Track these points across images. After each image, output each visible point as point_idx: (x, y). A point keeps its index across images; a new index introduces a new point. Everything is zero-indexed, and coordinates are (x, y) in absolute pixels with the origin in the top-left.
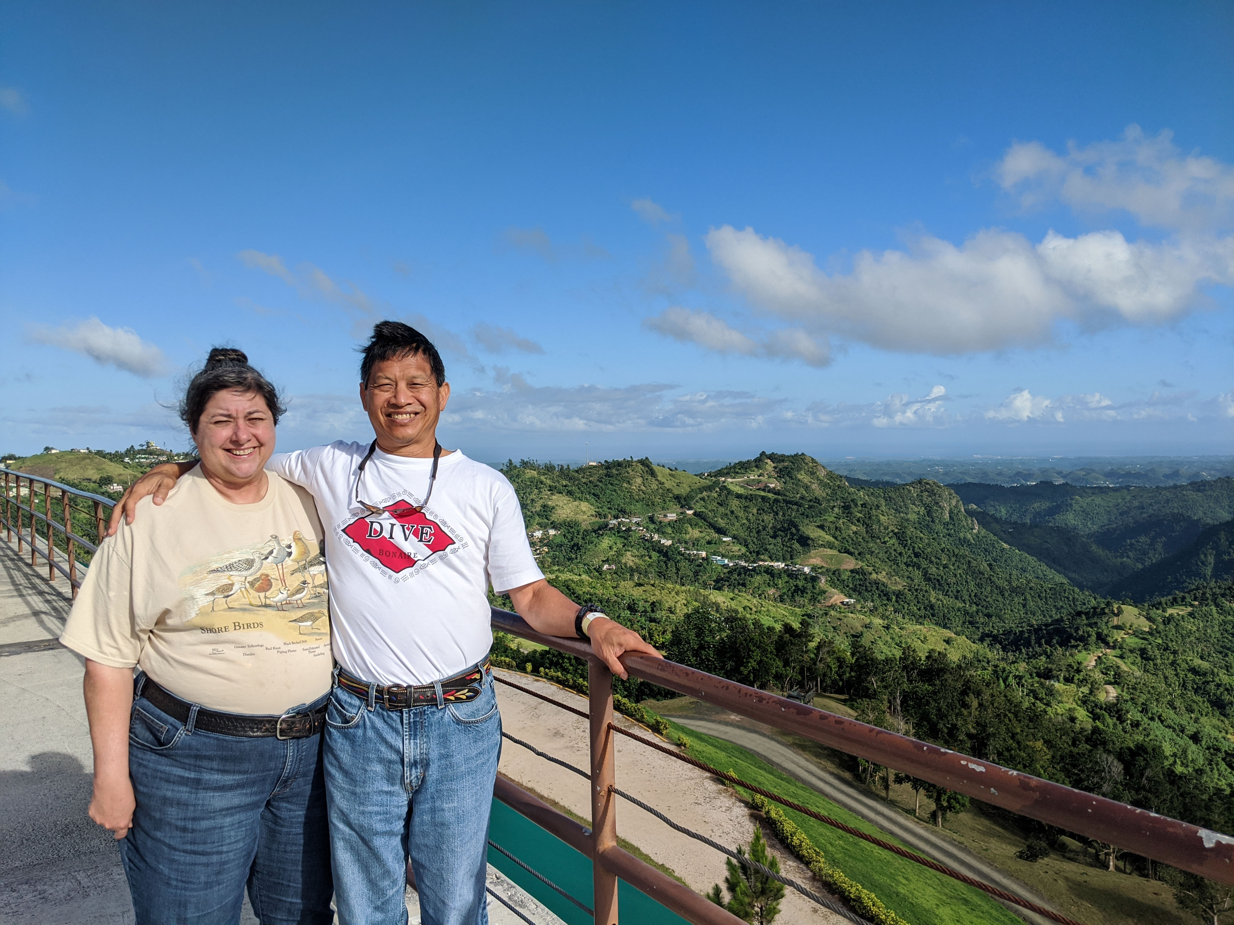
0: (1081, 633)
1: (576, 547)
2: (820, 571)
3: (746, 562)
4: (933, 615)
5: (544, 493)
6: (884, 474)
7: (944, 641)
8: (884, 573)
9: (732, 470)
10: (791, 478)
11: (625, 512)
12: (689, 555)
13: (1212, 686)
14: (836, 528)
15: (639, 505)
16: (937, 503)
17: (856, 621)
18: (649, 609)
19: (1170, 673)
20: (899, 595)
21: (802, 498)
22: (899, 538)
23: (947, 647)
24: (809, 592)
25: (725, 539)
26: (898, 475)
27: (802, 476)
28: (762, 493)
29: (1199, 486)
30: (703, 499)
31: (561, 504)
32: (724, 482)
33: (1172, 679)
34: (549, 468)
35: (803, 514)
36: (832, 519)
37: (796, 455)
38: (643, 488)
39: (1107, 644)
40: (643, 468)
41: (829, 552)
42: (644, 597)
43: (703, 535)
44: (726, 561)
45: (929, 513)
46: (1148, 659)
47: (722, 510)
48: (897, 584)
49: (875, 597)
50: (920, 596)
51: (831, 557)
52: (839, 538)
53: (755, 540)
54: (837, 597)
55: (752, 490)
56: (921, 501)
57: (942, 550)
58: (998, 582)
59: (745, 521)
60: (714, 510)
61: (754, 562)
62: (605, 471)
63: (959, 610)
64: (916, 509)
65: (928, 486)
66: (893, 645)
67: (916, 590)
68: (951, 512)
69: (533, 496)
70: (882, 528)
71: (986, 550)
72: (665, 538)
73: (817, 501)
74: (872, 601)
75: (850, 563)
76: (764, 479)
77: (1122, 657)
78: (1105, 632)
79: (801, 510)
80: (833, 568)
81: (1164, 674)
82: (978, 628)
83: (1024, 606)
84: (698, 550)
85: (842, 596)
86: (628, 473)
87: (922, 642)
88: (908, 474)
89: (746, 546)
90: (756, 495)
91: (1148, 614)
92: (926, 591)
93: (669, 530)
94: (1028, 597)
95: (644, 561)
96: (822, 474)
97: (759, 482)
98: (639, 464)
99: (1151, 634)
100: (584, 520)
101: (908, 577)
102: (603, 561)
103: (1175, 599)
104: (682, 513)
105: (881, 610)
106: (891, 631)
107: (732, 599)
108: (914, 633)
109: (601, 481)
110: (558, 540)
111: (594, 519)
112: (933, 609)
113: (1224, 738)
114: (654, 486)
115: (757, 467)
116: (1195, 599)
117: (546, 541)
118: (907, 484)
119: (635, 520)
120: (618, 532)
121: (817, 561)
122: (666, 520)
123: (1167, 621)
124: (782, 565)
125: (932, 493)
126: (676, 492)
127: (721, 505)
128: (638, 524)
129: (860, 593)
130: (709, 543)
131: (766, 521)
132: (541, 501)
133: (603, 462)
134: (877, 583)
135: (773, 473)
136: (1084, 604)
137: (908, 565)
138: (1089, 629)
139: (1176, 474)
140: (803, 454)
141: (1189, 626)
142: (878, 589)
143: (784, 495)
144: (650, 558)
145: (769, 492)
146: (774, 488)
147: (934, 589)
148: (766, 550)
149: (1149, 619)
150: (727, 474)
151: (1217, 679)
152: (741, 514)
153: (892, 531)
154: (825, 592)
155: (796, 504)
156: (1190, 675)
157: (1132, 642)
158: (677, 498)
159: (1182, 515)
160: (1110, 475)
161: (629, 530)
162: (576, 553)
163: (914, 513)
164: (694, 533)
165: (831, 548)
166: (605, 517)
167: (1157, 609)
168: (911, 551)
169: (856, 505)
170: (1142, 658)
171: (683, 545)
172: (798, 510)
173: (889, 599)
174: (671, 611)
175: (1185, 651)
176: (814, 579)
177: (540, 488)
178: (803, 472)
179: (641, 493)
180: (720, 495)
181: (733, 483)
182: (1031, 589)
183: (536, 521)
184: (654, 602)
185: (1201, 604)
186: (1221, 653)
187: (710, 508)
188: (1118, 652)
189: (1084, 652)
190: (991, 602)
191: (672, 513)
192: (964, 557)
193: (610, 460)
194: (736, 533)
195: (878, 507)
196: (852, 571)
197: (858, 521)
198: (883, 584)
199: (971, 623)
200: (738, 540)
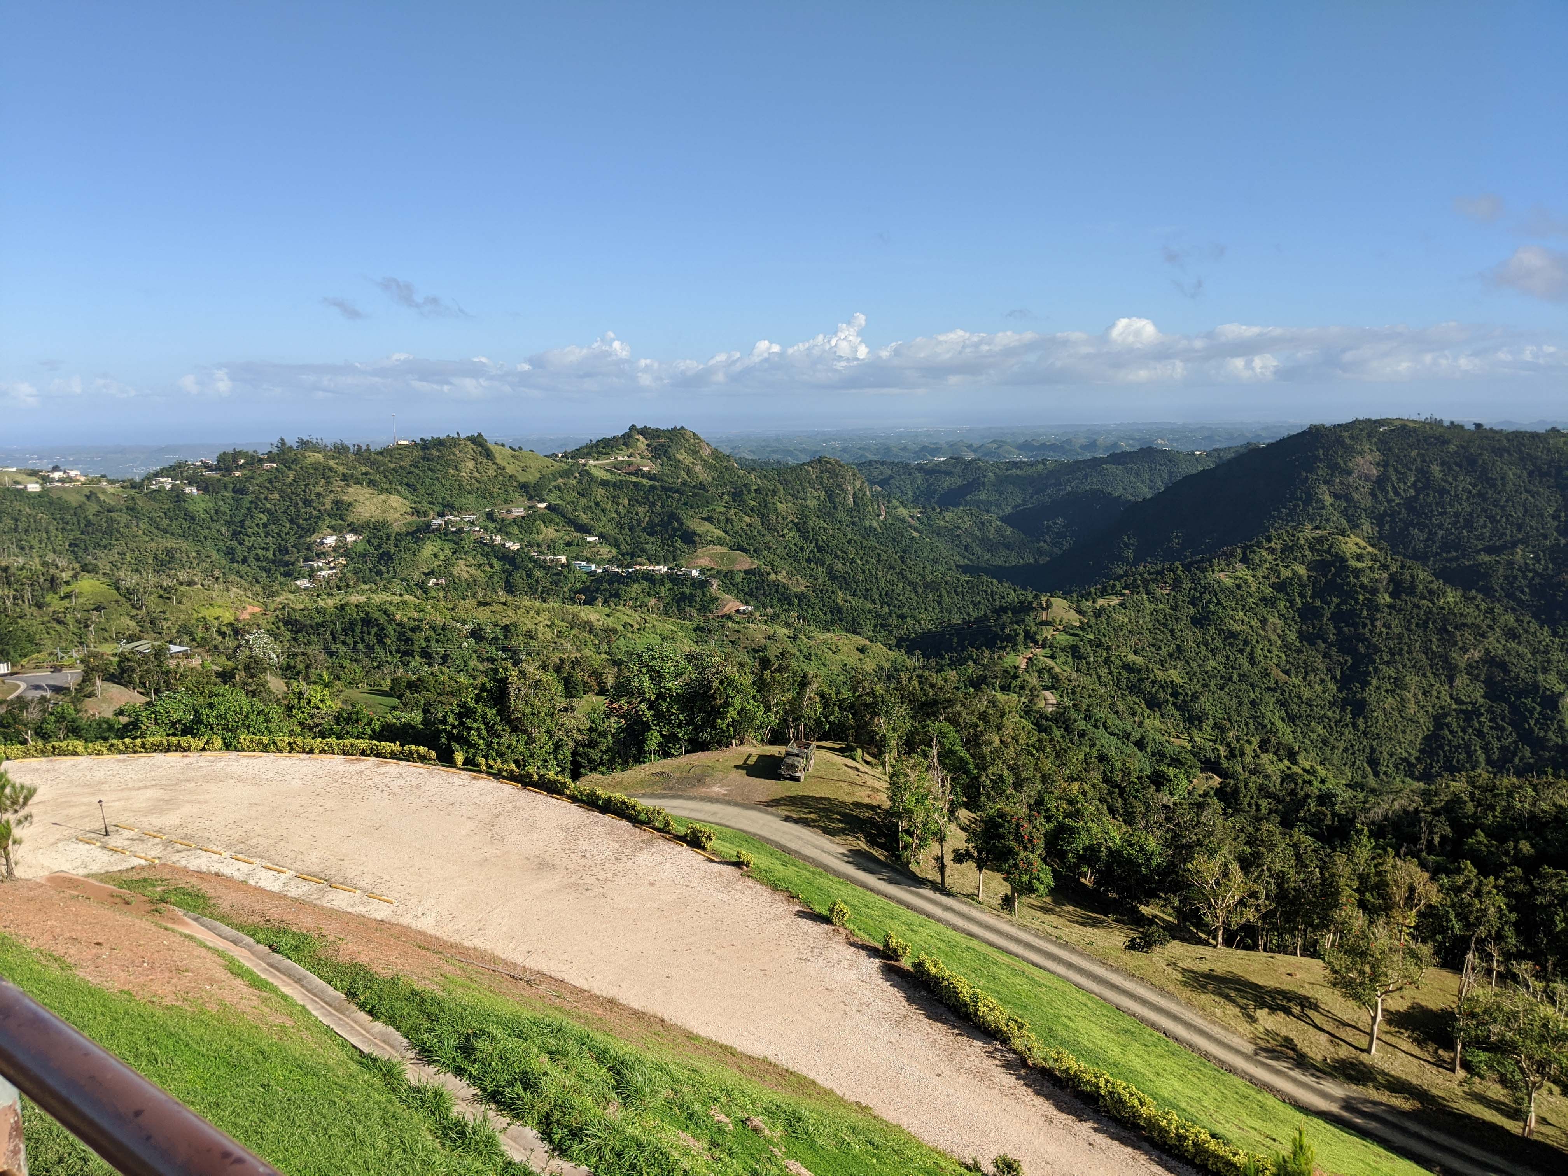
0: (1007, 631)
1: (386, 557)
2: (709, 573)
3: (618, 567)
4: (841, 620)
5: (336, 484)
6: (774, 452)
7: (858, 649)
8: (784, 572)
9: (594, 449)
10: (669, 458)
11: (453, 508)
12: (545, 561)
13: (1148, 684)
14: (727, 520)
15: (472, 498)
16: (840, 486)
17: (758, 631)
18: (501, 636)
19: (1103, 671)
20: (801, 597)
21: (684, 484)
22: (799, 530)
23: (862, 656)
24: (698, 600)
25: (589, 539)
26: (789, 452)
27: (682, 456)
28: (634, 479)
29: (1119, 458)
30: (558, 488)
31: (361, 498)
32: (584, 465)
33: (1106, 678)
34: (340, 450)
35: (685, 504)
36: (721, 509)
37: (674, 429)
38: (476, 474)
39: (1036, 642)
40: (475, 448)
41: (720, 549)
42: (493, 620)
43: (562, 534)
44: (593, 567)
45: (830, 497)
46: (1080, 658)
47: (583, 501)
48: (799, 585)
49: (775, 602)
50: (826, 599)
51: (722, 556)
52: (731, 533)
53: (628, 539)
54: (732, 604)
55: (620, 476)
56: (822, 483)
57: (849, 542)
58: (911, 577)
59: (614, 515)
60: (573, 502)
61: (628, 566)
62: (421, 453)
63: (870, 612)
64: (816, 494)
65: (829, 466)
66: (802, 659)
67: (821, 591)
68: (855, 496)
69: (319, 489)
70: (780, 518)
71: (894, 540)
72: (510, 540)
73: (702, 486)
74: (772, 607)
75: (744, 562)
76: (636, 460)
77: (1052, 657)
78: (1034, 629)
79: (684, 499)
80: (725, 569)
81: (1097, 673)
82: (891, 632)
83: (939, 603)
84: (555, 554)
85: (738, 603)
86: (455, 455)
87: (834, 653)
88: (801, 451)
89: (617, 546)
90: (626, 481)
91: (1078, 606)
92: (833, 592)
93: (515, 530)
94: (944, 592)
95: (484, 572)
96: (706, 452)
97: (630, 464)
98: (469, 443)
99: (1082, 628)
100: (396, 520)
101: (811, 576)
102: (426, 574)
103: (1104, 588)
104: (530, 507)
105: (783, 617)
106: (799, 642)
107: (608, 615)
108: (824, 642)
109: (416, 467)
110: (360, 548)
111: (410, 519)
112: (841, 613)
113: (1168, 742)
114: (492, 472)
115: (625, 444)
116: (1126, 588)
117: (341, 551)
118: (804, 464)
119: (468, 518)
120: (446, 535)
121: (705, 562)
122: (510, 517)
123: (1098, 613)
124: (664, 569)
125: (833, 474)
126: (522, 480)
127: (583, 495)
128: (472, 523)
129: (757, 598)
130: (569, 544)
131: (641, 514)
132: (332, 495)
133: (418, 441)
134: (776, 584)
135: (646, 453)
136: (1003, 598)
137: (809, 561)
138: (1016, 627)
139: (1092, 445)
140: (682, 428)
141: (1120, 617)
142: (777, 592)
143: (662, 481)
144: (492, 567)
145: (643, 476)
146: (649, 472)
147: (841, 589)
148: (643, 550)
149: (1079, 612)
150: (588, 455)
151: (1152, 676)
152: (609, 506)
153: (792, 521)
154: (717, 599)
155: (677, 491)
156: (1123, 673)
157: (1063, 639)
158: (524, 487)
159: (1102, 492)
160: (1024, 447)
161: (460, 531)
162: (387, 564)
163: (814, 498)
164: (549, 533)
165: (721, 545)
166: (426, 514)
167: (1087, 600)
168: (813, 545)
169: (749, 491)
170: (1073, 657)
171: (535, 548)
172: (680, 499)
173: (790, 604)
174: (530, 635)
175: (1118, 646)
176: (702, 585)
177: (329, 477)
178: (683, 451)
179: (474, 481)
180: (580, 482)
181: (596, 466)
182: (946, 583)
183: (327, 523)
184: (507, 625)
185: (1132, 593)
186: (1153, 645)
187: (568, 499)
188: (1048, 651)
189: (1013, 654)
190: (904, 600)
191: (518, 507)
192: (873, 549)
193: (428, 437)
194: (604, 530)
195: (774, 492)
196: (746, 572)
197: (752, 510)
198: (783, 586)
199: (882, 626)
200: (607, 540)
